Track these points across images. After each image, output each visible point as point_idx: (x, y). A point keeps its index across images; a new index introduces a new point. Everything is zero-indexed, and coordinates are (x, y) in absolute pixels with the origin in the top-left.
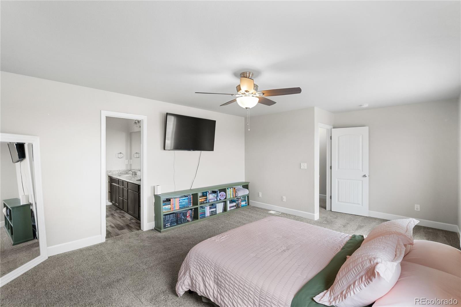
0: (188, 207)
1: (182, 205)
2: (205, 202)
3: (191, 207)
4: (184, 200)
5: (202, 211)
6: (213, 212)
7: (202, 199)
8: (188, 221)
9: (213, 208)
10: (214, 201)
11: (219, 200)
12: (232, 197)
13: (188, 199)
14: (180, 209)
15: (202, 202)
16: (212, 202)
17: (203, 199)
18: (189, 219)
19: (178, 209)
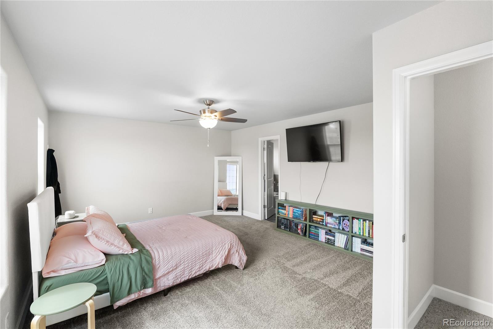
0: (300, 220)
1: (295, 215)
2: (321, 223)
3: (303, 221)
4: (298, 211)
5: (315, 231)
6: (330, 240)
7: (318, 218)
8: (299, 234)
9: (330, 236)
10: (334, 228)
11: (342, 229)
12: (367, 235)
13: (301, 211)
14: (293, 218)
15: (318, 221)
16: (331, 227)
17: (320, 219)
18: (299, 231)
19: (291, 218)
